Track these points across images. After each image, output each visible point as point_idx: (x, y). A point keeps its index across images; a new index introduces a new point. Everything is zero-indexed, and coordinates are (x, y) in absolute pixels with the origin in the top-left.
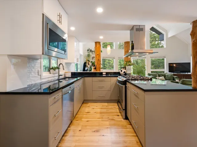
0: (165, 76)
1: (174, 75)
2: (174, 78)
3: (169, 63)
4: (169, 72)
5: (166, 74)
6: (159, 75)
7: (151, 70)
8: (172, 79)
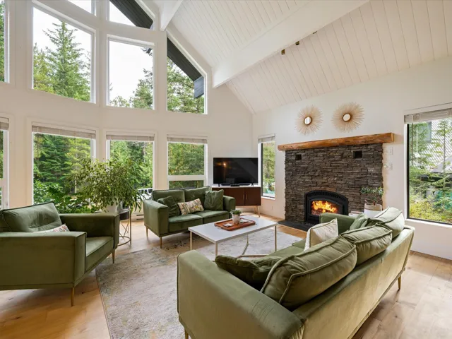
0: (202, 197)
1: (227, 192)
2: (227, 204)
3: (214, 159)
4: (215, 182)
5: (207, 192)
6: (186, 193)
7: (169, 176)
8: (221, 206)
